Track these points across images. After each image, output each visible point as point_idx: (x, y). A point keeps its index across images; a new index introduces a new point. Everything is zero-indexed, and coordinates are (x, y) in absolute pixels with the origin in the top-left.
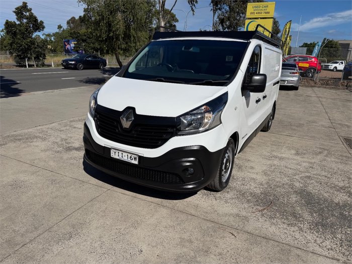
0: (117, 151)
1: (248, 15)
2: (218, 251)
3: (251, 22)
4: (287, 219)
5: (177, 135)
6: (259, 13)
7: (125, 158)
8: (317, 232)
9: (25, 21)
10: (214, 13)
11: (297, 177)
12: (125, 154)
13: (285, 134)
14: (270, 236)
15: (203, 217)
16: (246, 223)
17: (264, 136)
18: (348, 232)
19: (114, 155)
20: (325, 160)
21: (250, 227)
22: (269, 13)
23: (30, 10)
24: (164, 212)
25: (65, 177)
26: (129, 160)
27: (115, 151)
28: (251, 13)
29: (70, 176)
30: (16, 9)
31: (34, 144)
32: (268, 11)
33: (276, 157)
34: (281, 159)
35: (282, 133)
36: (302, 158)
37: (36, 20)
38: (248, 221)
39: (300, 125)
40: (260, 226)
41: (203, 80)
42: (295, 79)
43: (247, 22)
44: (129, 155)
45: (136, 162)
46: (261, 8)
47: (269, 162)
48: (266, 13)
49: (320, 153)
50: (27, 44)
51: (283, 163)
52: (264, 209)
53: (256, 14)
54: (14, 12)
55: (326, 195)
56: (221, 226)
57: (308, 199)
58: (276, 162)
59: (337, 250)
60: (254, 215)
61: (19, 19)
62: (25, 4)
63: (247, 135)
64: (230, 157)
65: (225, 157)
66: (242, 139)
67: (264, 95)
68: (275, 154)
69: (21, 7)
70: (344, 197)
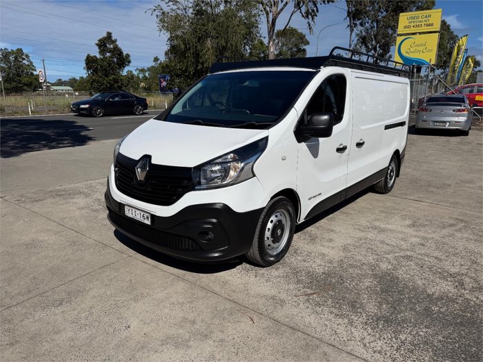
0: (131, 209)
1: (400, 30)
2: (221, 336)
3: (406, 39)
4: (340, 308)
5: (194, 189)
6: (418, 26)
7: (138, 216)
8: (372, 329)
9: (108, 54)
10: (352, 30)
11: (389, 256)
12: (138, 212)
13: (412, 198)
14: (302, 327)
15: (226, 296)
16: (279, 307)
17: (377, 200)
18: (421, 333)
19: (129, 213)
20: (452, 235)
21: (280, 314)
22: (432, 25)
23: (116, 41)
24: (181, 286)
25: (88, 239)
26: (141, 220)
27: (129, 208)
28: (405, 27)
29: (95, 239)
30: (99, 41)
31: (74, 200)
32: (430, 22)
33: (375, 228)
34: (382, 231)
35: (408, 197)
36: (417, 231)
37: (120, 53)
38: (282, 306)
39: (444, 186)
40: (295, 313)
41: (245, 122)
42: (463, 119)
43: (399, 39)
44: (142, 213)
45: (148, 222)
46: (420, 19)
47: (361, 234)
48: (428, 25)
49: (451, 225)
50: (109, 83)
51: (382, 237)
52: (314, 294)
53: (412, 28)
54: (97, 45)
55: (419, 282)
56: (243, 308)
57: (388, 285)
58: (370, 235)
59: (388, 354)
60: (295, 299)
61: (101, 52)
62: (109, 34)
63: (320, 194)
64: (284, 222)
65: (272, 222)
66: (309, 199)
67: (358, 141)
68: (377, 224)
69: (105, 38)
70: (446, 287)
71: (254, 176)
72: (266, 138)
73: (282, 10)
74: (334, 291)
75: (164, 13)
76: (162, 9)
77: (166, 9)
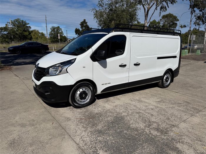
2: (38, 126)
4: (88, 125)
8: (91, 133)
9: (84, 28)
10: (192, 14)
13: (175, 91)
16: (66, 121)
18: (108, 138)
20: (173, 107)
23: (87, 23)
24: (42, 110)
30: (81, 23)
33: (139, 100)
34: (141, 102)
37: (88, 27)
38: (68, 121)
39: (198, 88)
40: (70, 124)
47: (129, 102)
49: (179, 104)
51: (137, 104)
52: (84, 119)
54: (80, 24)
55: (131, 122)
56: (54, 120)
57: (116, 121)
58: (133, 103)
59: (86, 142)
60: (75, 120)
61: (82, 27)
62: (85, 20)
63: (110, 83)
64: (87, 92)
65: (80, 91)
66: (102, 85)
67: (135, 63)
68: (142, 99)
69: (83, 22)
70: (142, 125)
71: (68, 72)
72: (75, 59)
73: (152, 6)
74: (93, 120)
75: (97, 11)
76: (96, 10)
77: (98, 9)
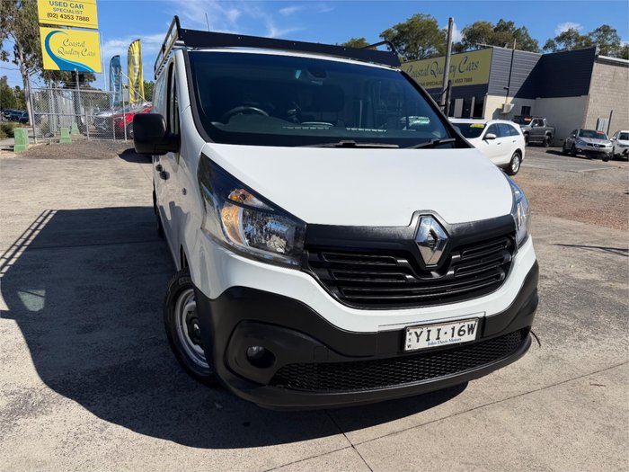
0: (425, 330)
1: (42, 17)
3: (54, 33)
6: (67, 17)
7: (445, 338)
22: (87, 19)
26: (455, 340)
27: (419, 331)
28: (49, 15)
32: (84, 15)
44: (457, 326)
46: (69, 8)
48: (82, 19)
53: (59, 18)
